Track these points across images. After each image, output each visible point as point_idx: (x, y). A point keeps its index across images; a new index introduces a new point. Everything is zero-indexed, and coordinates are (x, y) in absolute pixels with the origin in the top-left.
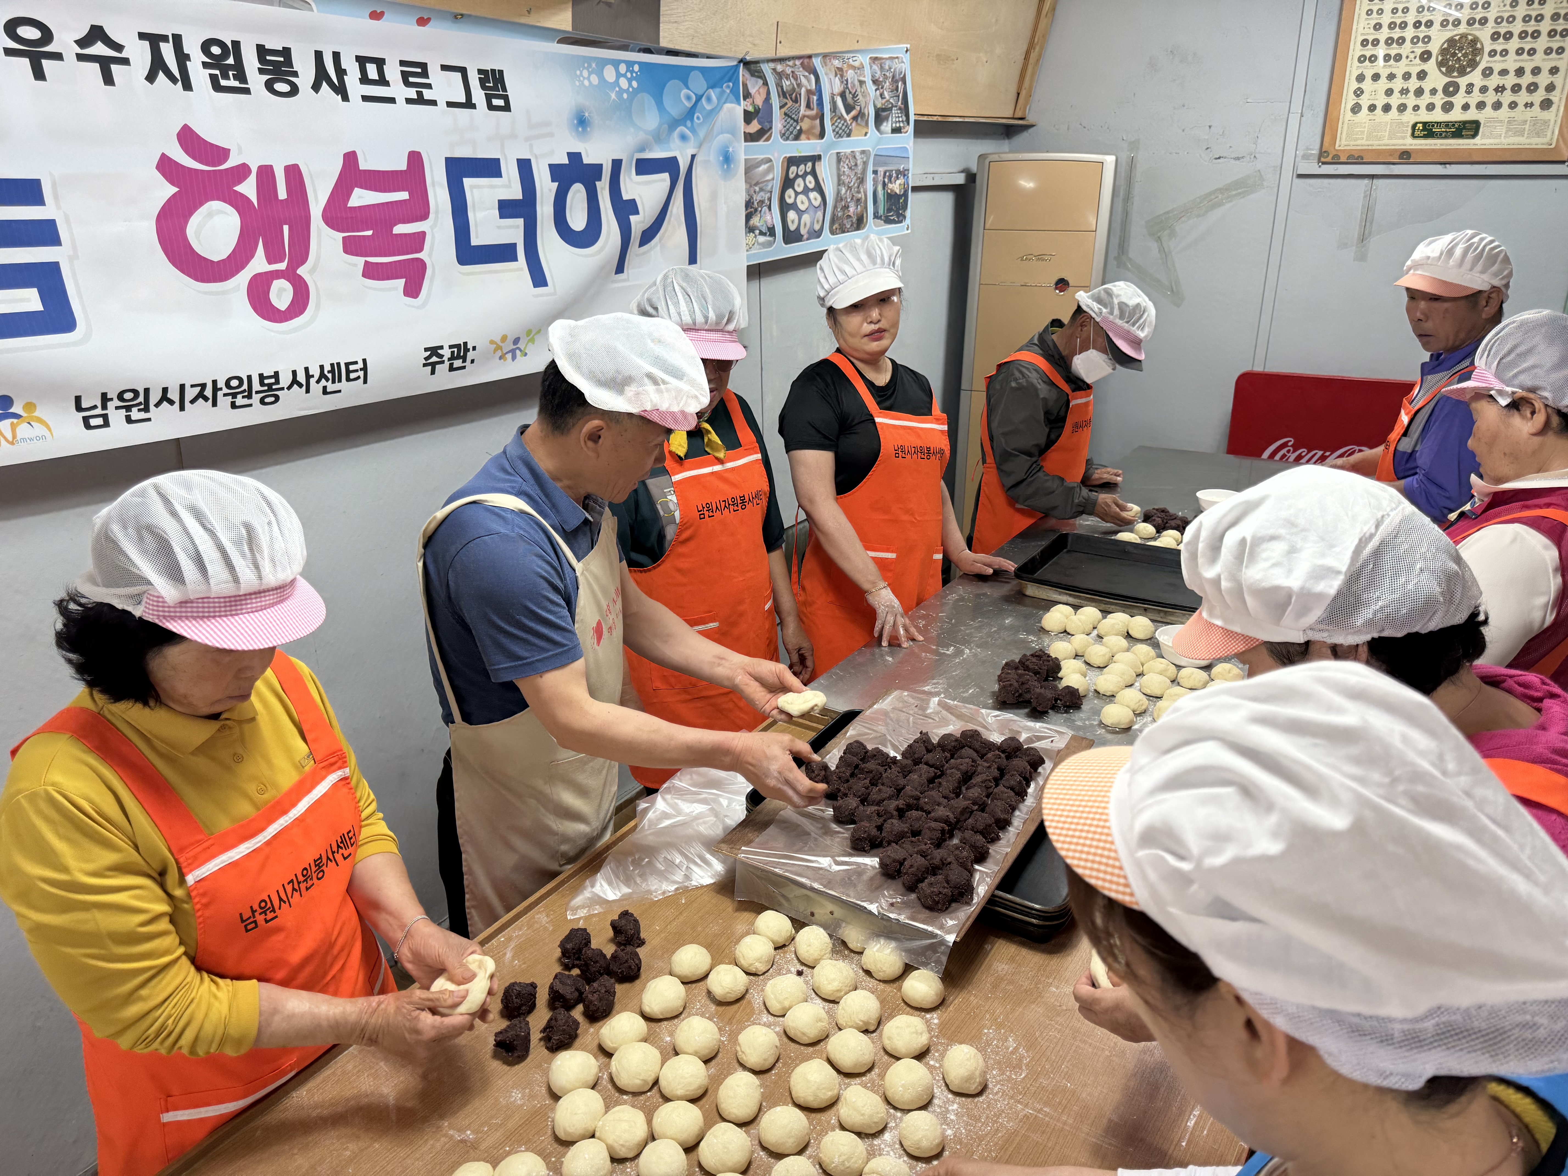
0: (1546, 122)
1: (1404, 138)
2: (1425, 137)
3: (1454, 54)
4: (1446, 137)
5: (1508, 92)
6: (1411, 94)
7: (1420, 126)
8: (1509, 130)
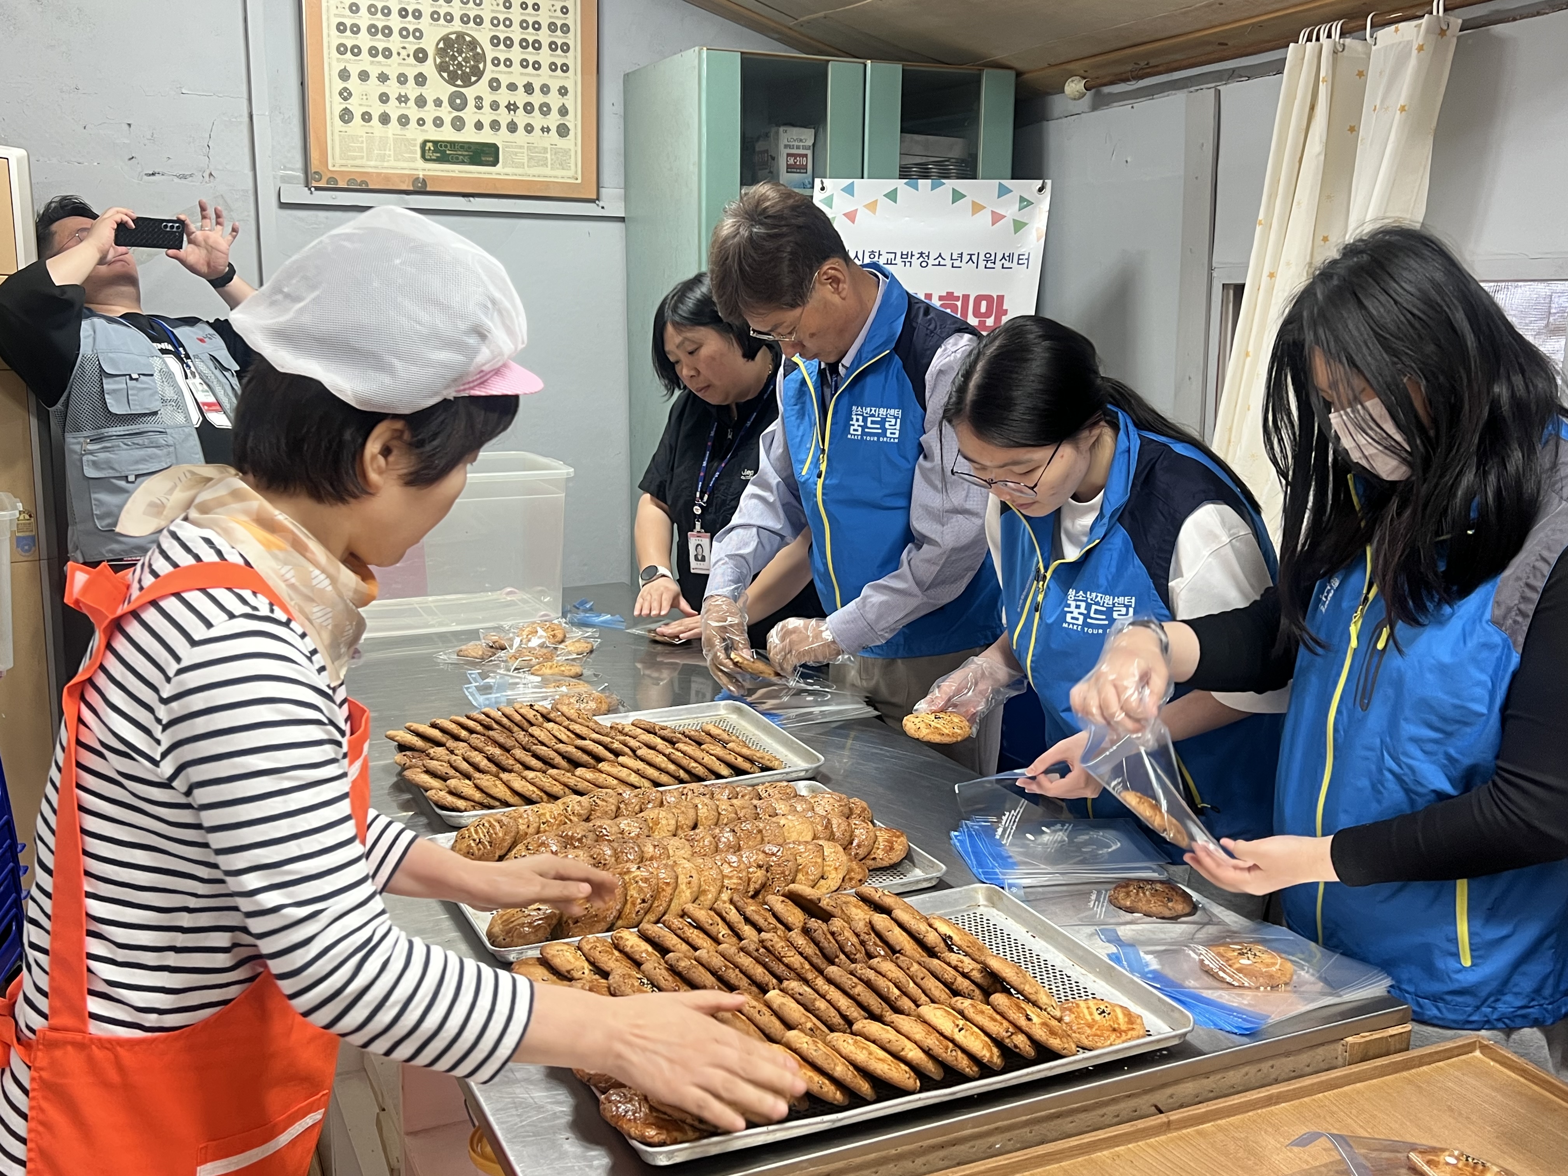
0: (566, 152)
1: (413, 160)
2: (438, 160)
3: (454, 58)
4: (463, 162)
5: (521, 111)
6: (411, 103)
7: (429, 145)
8: (530, 158)
